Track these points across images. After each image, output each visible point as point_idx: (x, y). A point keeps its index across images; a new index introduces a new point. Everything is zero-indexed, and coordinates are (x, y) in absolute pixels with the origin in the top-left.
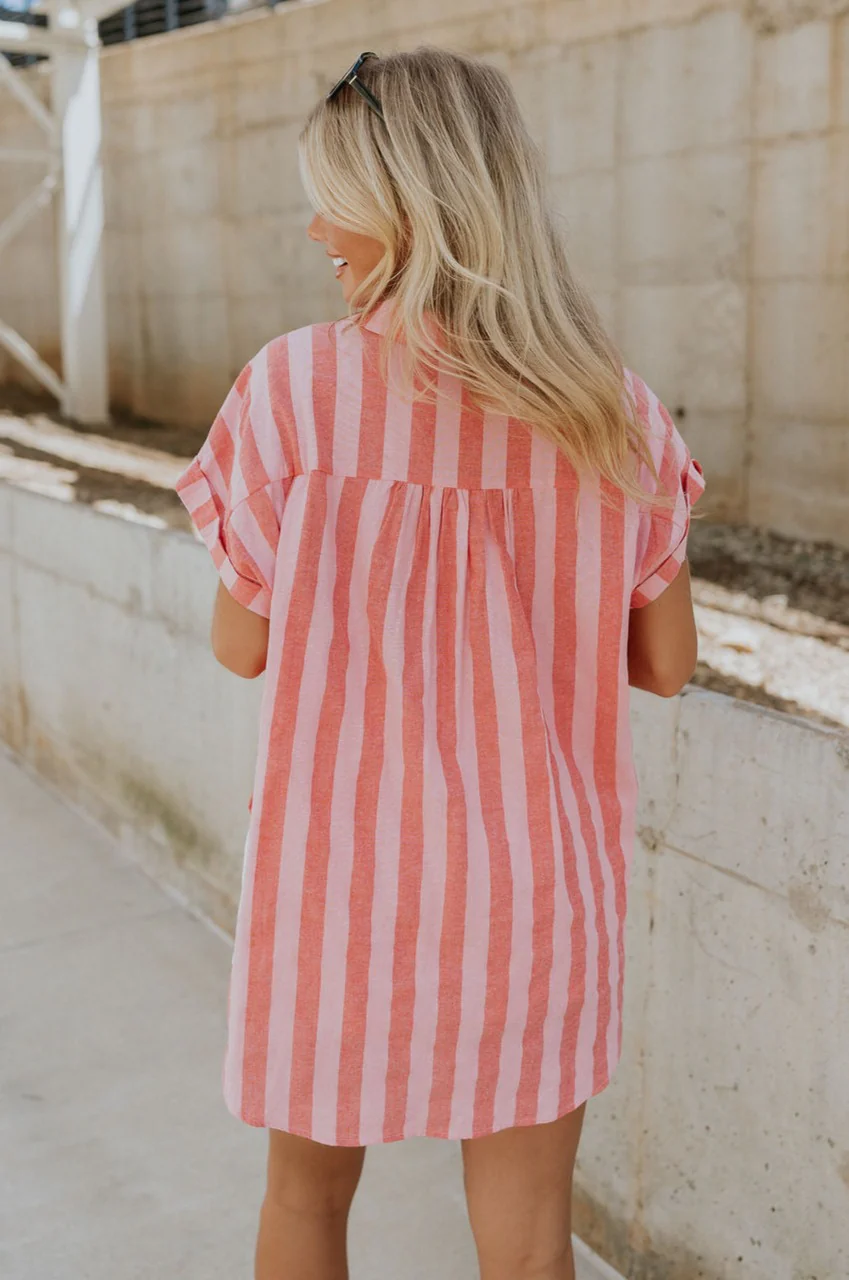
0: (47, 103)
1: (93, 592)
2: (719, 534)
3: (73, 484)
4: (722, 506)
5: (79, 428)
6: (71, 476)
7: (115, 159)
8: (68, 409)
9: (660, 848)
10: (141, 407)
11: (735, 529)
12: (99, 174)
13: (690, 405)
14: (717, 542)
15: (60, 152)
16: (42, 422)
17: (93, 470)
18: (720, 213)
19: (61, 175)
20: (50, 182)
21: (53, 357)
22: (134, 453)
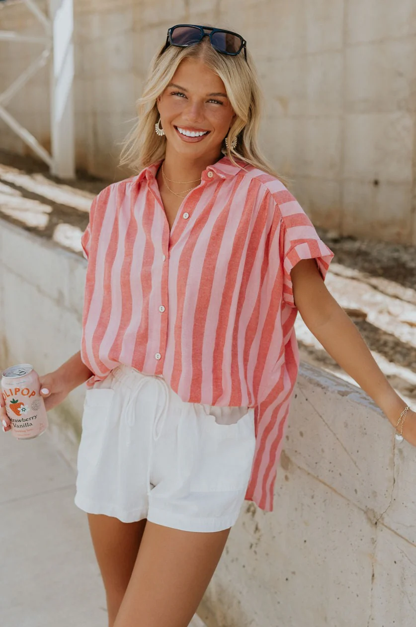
0: (47, 12)
1: (39, 290)
2: (397, 251)
3: (49, 214)
4: (399, 234)
5: (58, 181)
6: (48, 209)
7: (80, 42)
8: (54, 171)
9: (379, 525)
10: (92, 170)
11: (406, 248)
12: (72, 48)
13: (381, 179)
14: (396, 255)
15: (52, 38)
16: (39, 177)
17: (62, 205)
18: (400, 75)
19: (52, 50)
20: (46, 54)
21: (47, 144)
22: (85, 197)
